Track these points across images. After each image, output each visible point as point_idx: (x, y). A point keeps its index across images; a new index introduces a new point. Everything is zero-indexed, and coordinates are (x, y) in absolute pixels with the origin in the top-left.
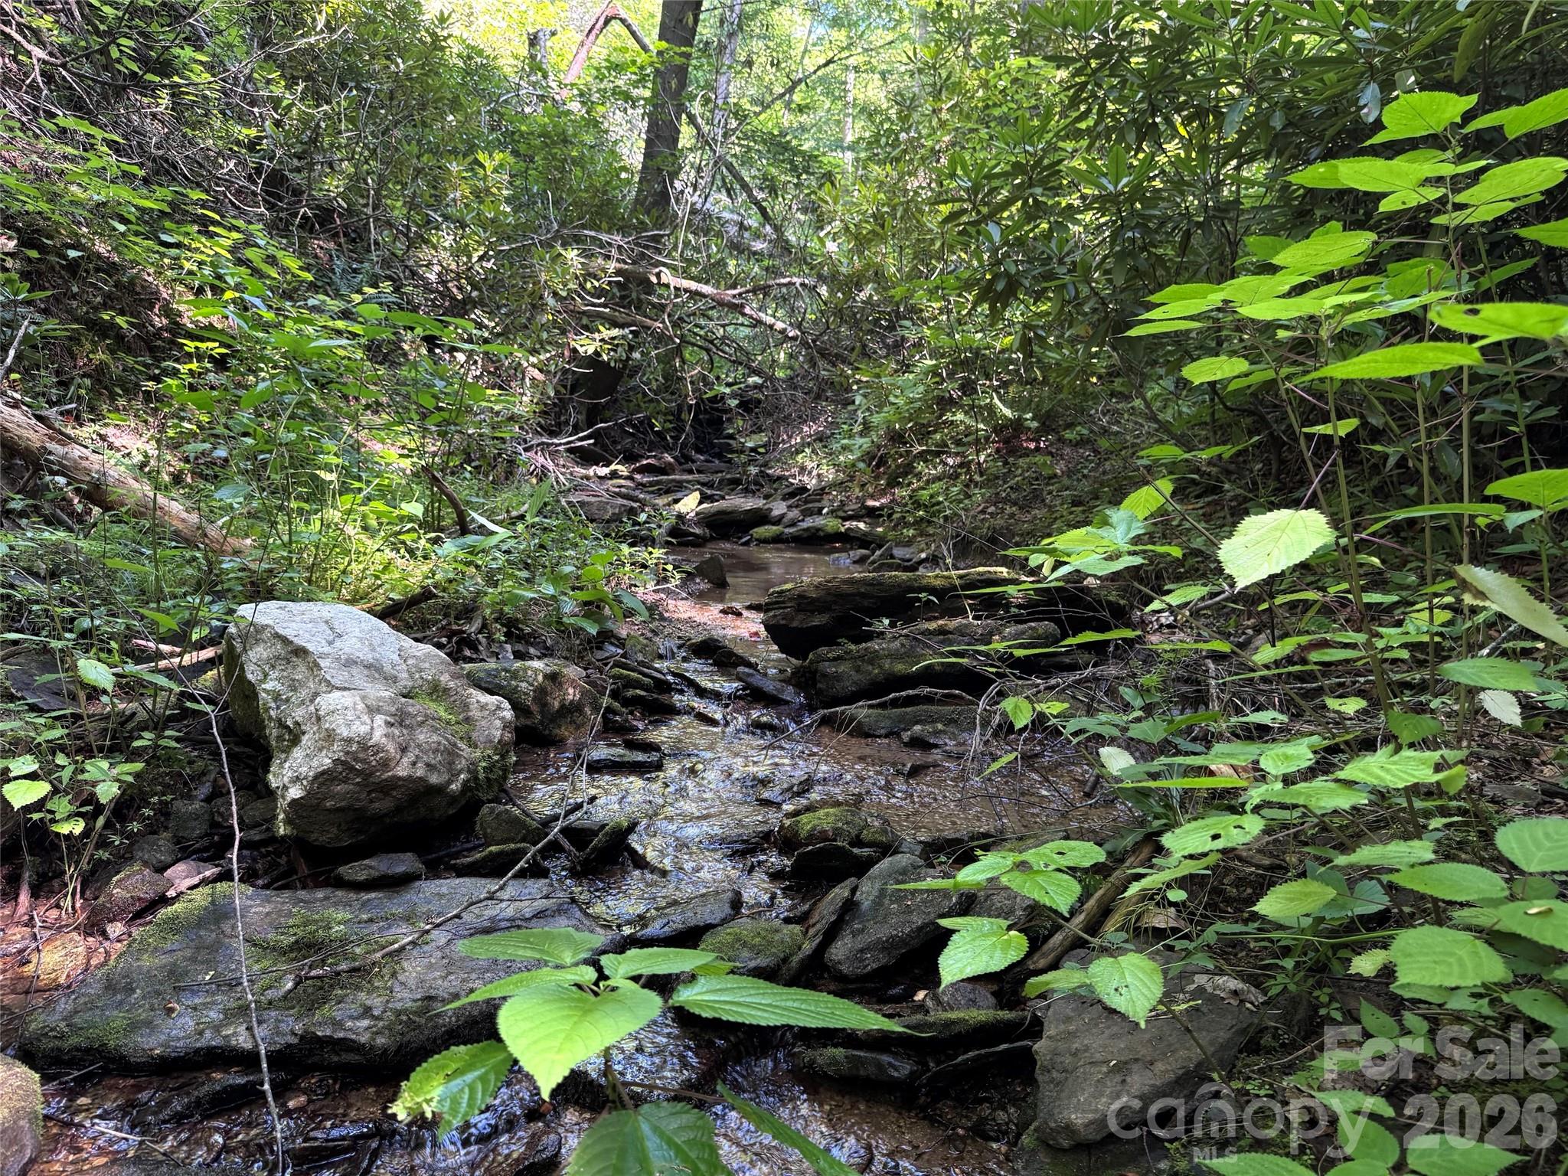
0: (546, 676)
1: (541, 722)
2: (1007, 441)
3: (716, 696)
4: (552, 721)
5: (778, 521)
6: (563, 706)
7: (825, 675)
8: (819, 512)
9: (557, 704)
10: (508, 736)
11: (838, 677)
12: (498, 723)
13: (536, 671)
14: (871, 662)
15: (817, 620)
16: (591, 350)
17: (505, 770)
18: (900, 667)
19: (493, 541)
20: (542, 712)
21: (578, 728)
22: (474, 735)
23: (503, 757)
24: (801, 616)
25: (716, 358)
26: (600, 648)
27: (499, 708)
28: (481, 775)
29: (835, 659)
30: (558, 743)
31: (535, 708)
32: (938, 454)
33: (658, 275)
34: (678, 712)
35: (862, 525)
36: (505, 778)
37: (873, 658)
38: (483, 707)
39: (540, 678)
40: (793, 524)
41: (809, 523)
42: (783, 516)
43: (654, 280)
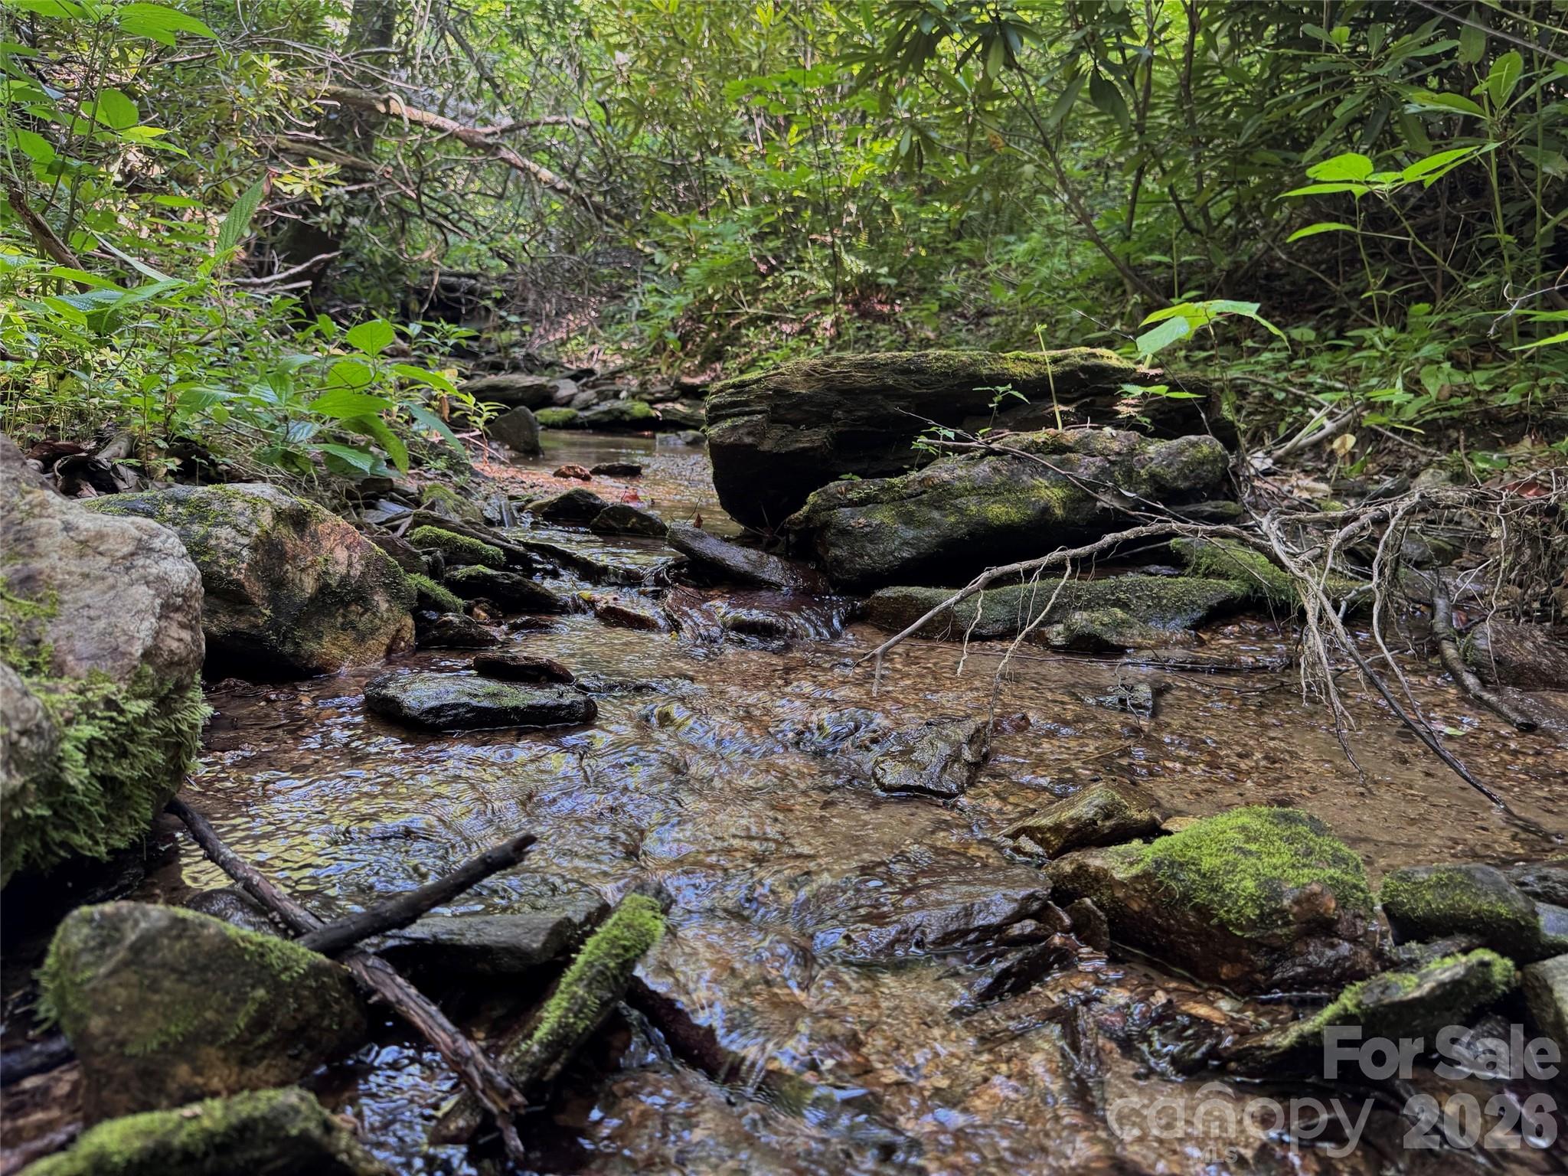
0: (279, 516)
1: (273, 624)
2: (856, 304)
3: (631, 579)
4: (298, 622)
5: (568, 402)
6: (324, 589)
7: (845, 532)
8: (616, 395)
9: (309, 585)
10: (179, 639)
11: (874, 535)
12: (143, 596)
13: (254, 504)
14: (937, 504)
15: (810, 438)
16: (299, 190)
17: (177, 748)
18: (998, 511)
19: (143, 294)
20: (273, 600)
21: (361, 639)
22: (51, 635)
23: (165, 704)
24: (776, 432)
25: (451, 238)
26: (373, 507)
27: (143, 548)
28: (77, 773)
29: (862, 502)
30: (316, 673)
31: (256, 589)
32: (768, 320)
33: (386, 102)
34: (564, 610)
35: (679, 407)
36: (178, 773)
37: (942, 495)
38: (87, 546)
39: (266, 519)
40: (587, 408)
41: (605, 406)
42: (572, 397)
43: (382, 108)
